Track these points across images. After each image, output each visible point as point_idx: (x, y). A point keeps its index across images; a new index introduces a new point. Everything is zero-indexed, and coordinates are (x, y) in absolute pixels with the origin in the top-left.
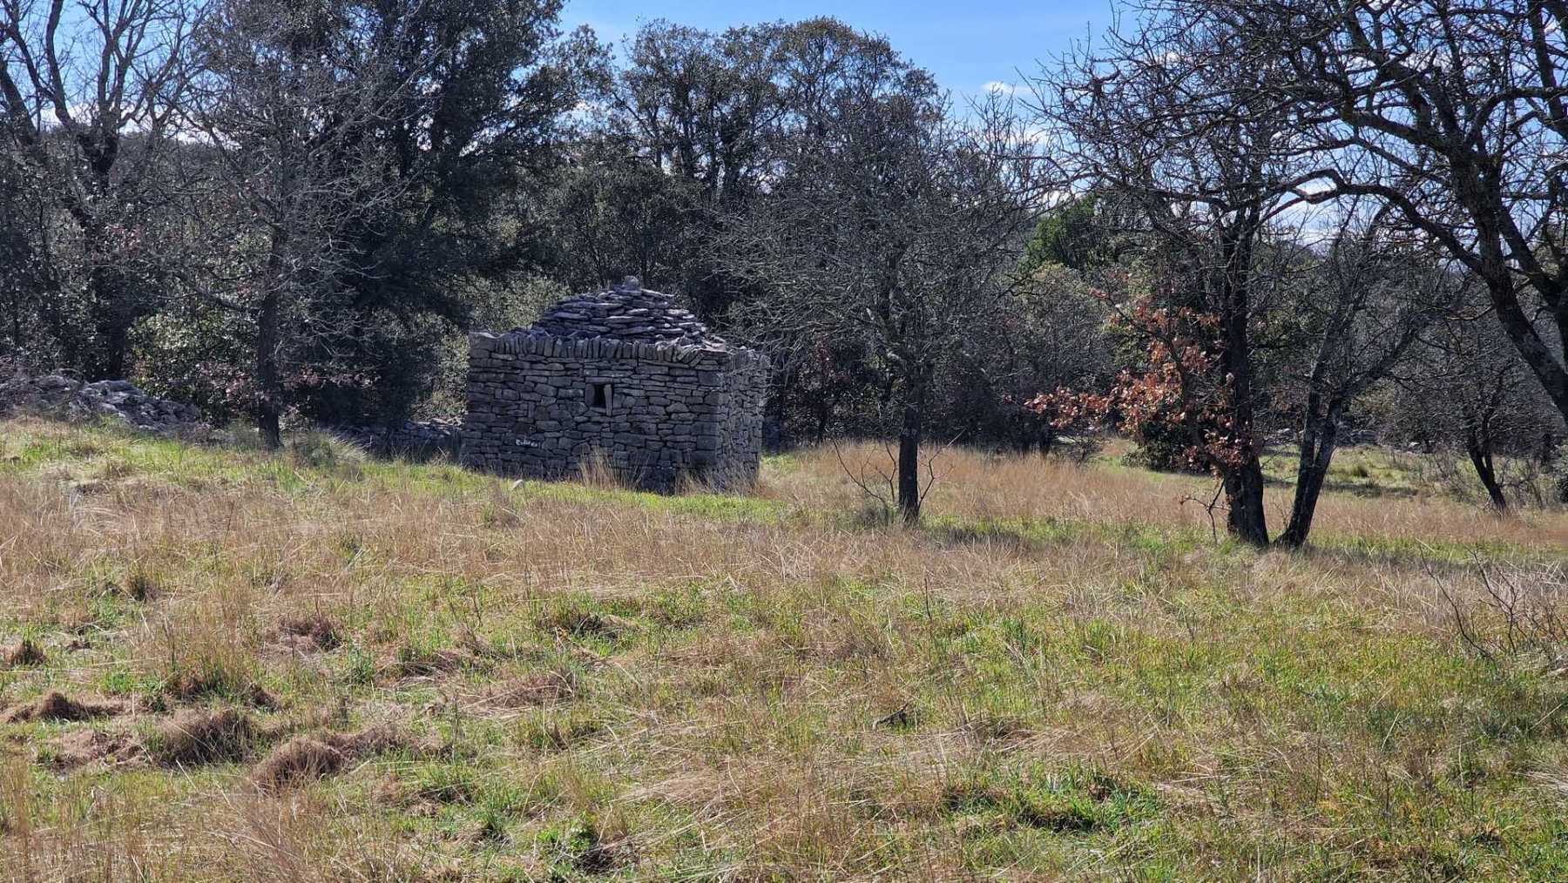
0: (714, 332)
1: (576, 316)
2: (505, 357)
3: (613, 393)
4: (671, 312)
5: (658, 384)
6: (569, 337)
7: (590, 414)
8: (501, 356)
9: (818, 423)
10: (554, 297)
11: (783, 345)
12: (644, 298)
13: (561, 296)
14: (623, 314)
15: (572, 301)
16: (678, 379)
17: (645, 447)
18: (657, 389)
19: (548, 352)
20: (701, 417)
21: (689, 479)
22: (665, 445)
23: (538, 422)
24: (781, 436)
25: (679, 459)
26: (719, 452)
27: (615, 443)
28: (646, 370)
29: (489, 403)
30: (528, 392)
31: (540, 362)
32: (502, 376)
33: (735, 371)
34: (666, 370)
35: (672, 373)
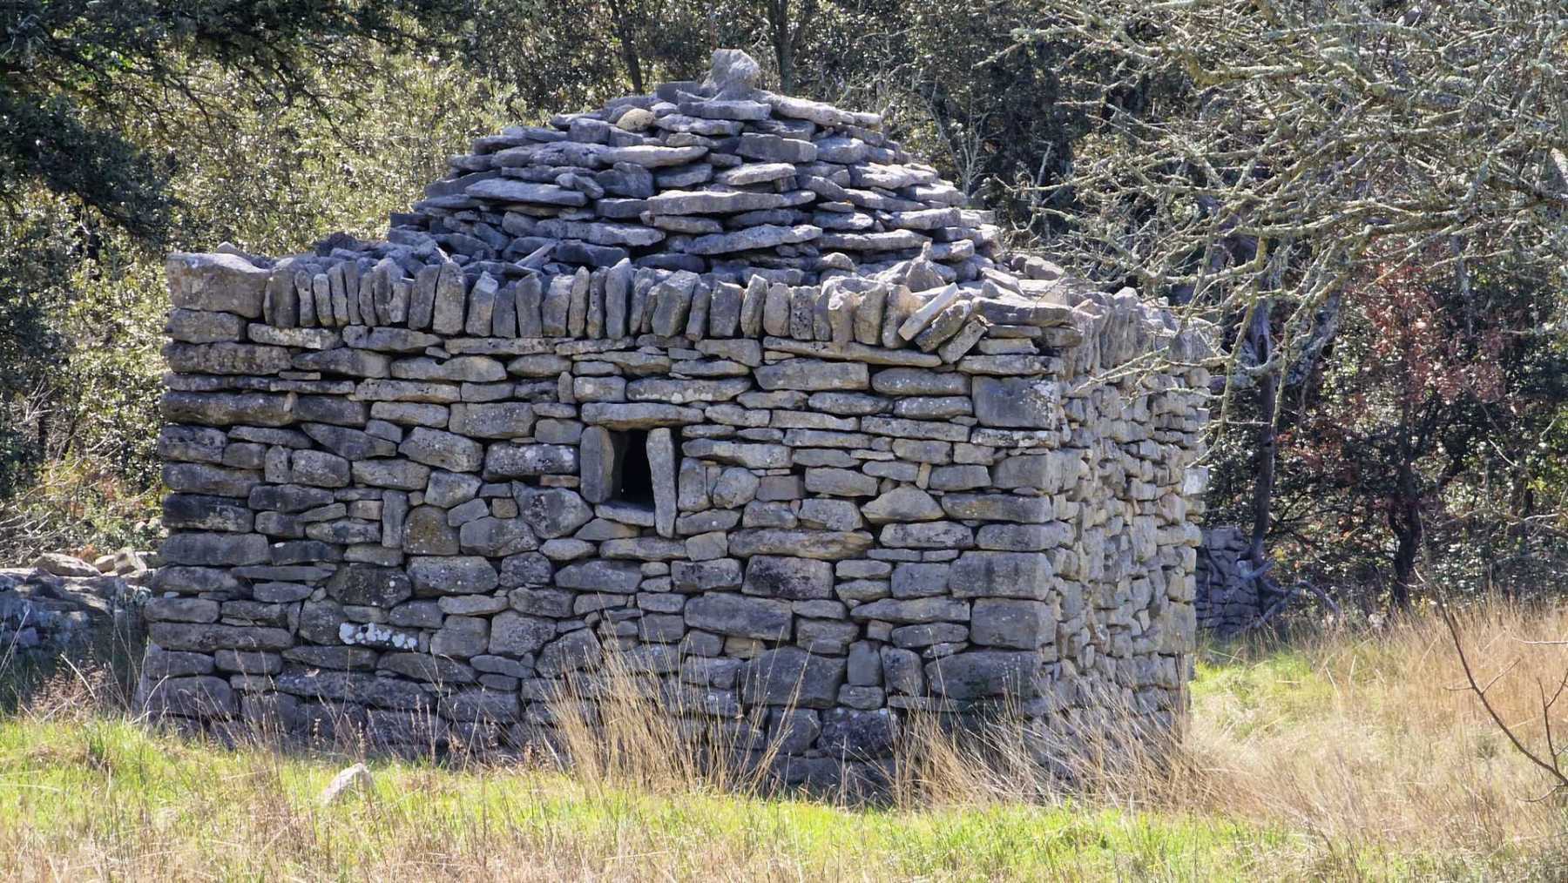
0: (1020, 240)
1: (543, 192)
2: (299, 337)
3: (679, 456)
4: (875, 172)
5: (833, 423)
6: (518, 264)
7: (598, 529)
8: (283, 336)
9: (1391, 544)
10: (463, 125)
11: (1263, 284)
12: (781, 127)
13: (488, 120)
14: (710, 182)
15: (530, 140)
16: (904, 406)
17: (793, 641)
18: (831, 440)
19: (448, 319)
20: (984, 538)
21: (941, 751)
22: (862, 635)
23: (416, 563)
24: (1264, 596)
25: (911, 680)
26: (1051, 653)
27: (688, 629)
28: (790, 379)
29: (243, 501)
30: (380, 458)
31: (420, 353)
32: (288, 403)
33: (1100, 377)
34: (859, 375)
35: (881, 384)
